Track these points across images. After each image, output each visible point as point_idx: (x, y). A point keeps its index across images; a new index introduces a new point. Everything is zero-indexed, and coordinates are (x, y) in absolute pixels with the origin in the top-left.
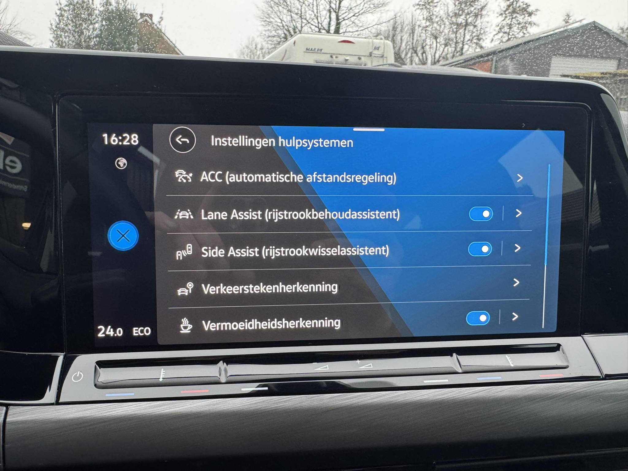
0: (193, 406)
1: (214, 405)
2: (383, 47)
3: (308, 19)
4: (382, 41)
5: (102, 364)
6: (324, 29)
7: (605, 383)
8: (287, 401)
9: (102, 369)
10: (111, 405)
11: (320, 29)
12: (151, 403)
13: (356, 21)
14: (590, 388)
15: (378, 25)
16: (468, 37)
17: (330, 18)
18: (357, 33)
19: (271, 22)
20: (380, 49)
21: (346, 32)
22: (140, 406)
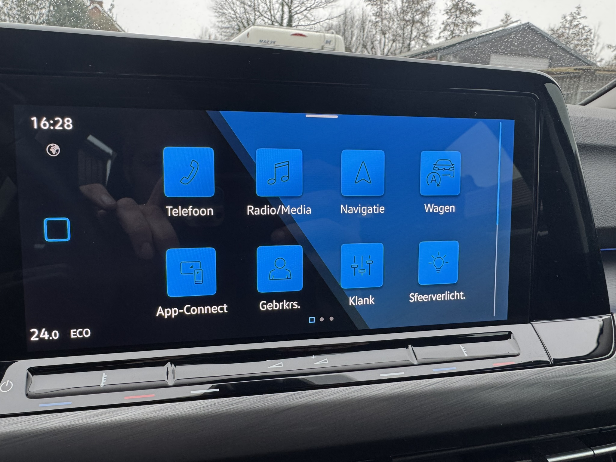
0: (137, 412)
1: (161, 410)
2: (334, 41)
3: (261, 11)
4: (333, 35)
5: (35, 371)
6: (277, 22)
7: (554, 369)
8: (239, 402)
9: (35, 376)
10: (45, 416)
11: (273, 22)
12: (90, 412)
13: (308, 15)
14: (541, 374)
15: (330, 19)
16: (415, 34)
17: (283, 11)
18: (309, 27)
19: (224, 13)
20: (331, 43)
21: (298, 25)
22: (78, 415)
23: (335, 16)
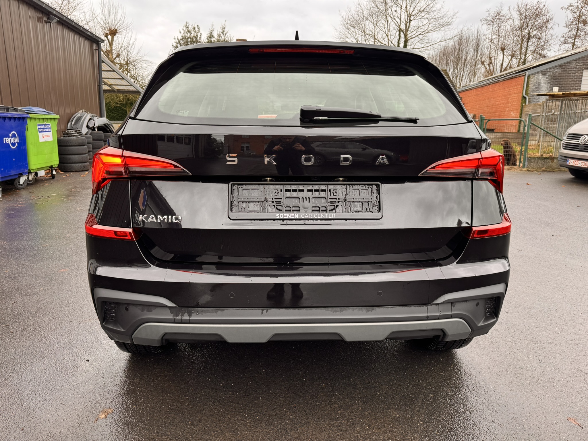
17: (399, 37)
18: (425, 48)
23: (448, 38)
